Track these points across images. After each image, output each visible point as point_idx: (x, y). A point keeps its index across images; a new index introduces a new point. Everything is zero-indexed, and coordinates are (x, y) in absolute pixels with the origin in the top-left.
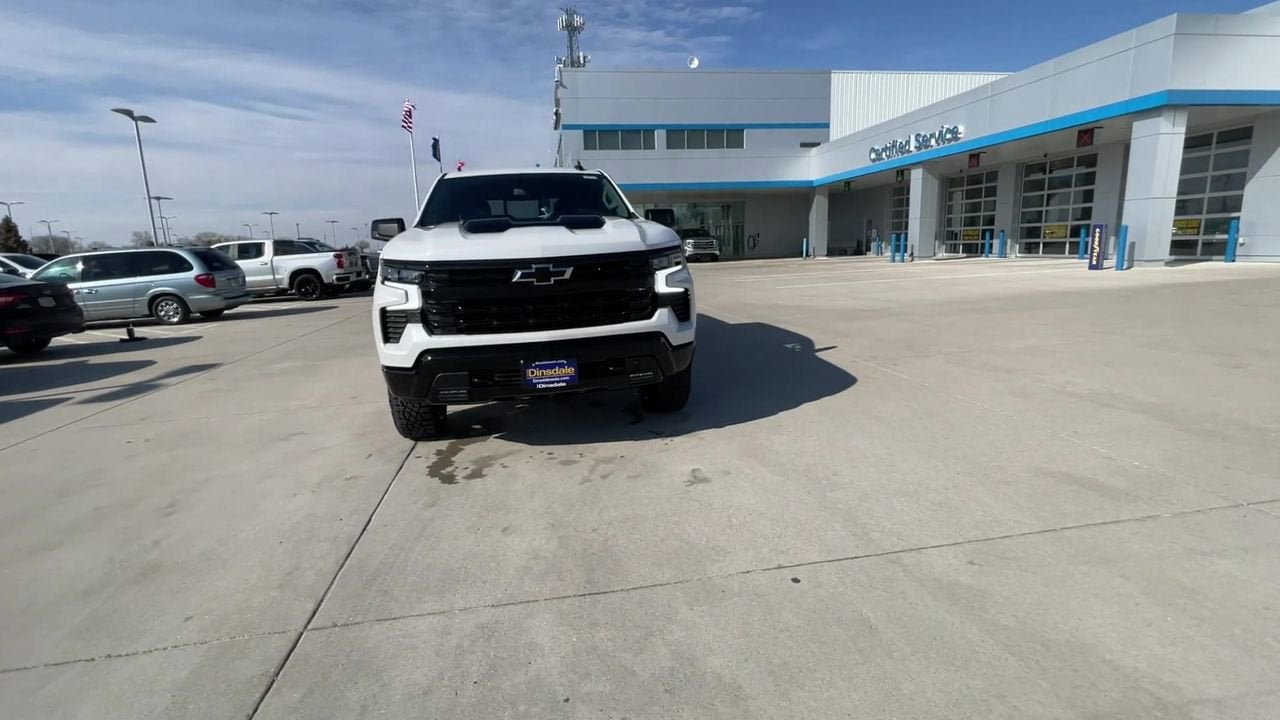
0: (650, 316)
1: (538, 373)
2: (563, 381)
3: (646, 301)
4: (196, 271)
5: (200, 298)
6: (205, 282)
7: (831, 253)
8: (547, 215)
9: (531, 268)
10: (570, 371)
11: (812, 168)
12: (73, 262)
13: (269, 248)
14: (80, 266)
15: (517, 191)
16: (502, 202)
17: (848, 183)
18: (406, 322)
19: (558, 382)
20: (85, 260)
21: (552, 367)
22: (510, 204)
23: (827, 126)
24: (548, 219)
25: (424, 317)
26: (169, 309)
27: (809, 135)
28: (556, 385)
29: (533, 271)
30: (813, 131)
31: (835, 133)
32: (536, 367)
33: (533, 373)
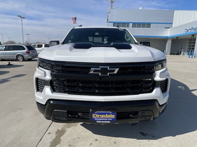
0: (151, 91)
1: (98, 116)
2: (109, 121)
3: (150, 85)
4: (26, 50)
5: (27, 56)
6: (28, 53)
7: (171, 54)
8: (106, 42)
9: (99, 68)
10: (113, 116)
11: (168, 33)
12: (3, 47)
13: (44, 45)
14: (4, 48)
15: (96, 34)
16: (92, 38)
17: (177, 38)
18: (45, 85)
19: (107, 121)
20: (5, 46)
21: (104, 114)
22: (94, 38)
23: (172, 24)
24: (106, 44)
25: (51, 84)
26: (20, 58)
27: (167, 26)
28: (105, 122)
29: (100, 69)
30: (169, 24)
31: (174, 25)
32: (97, 113)
33: (95, 116)
